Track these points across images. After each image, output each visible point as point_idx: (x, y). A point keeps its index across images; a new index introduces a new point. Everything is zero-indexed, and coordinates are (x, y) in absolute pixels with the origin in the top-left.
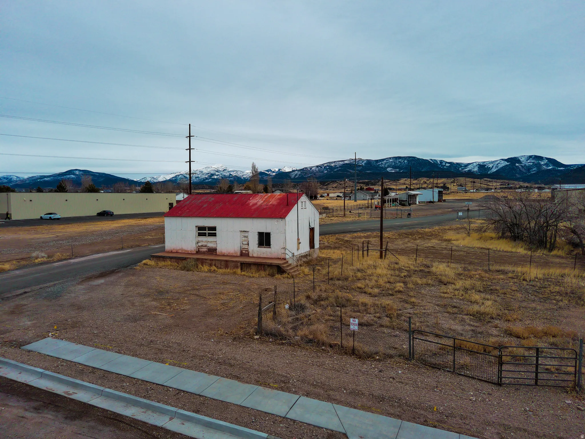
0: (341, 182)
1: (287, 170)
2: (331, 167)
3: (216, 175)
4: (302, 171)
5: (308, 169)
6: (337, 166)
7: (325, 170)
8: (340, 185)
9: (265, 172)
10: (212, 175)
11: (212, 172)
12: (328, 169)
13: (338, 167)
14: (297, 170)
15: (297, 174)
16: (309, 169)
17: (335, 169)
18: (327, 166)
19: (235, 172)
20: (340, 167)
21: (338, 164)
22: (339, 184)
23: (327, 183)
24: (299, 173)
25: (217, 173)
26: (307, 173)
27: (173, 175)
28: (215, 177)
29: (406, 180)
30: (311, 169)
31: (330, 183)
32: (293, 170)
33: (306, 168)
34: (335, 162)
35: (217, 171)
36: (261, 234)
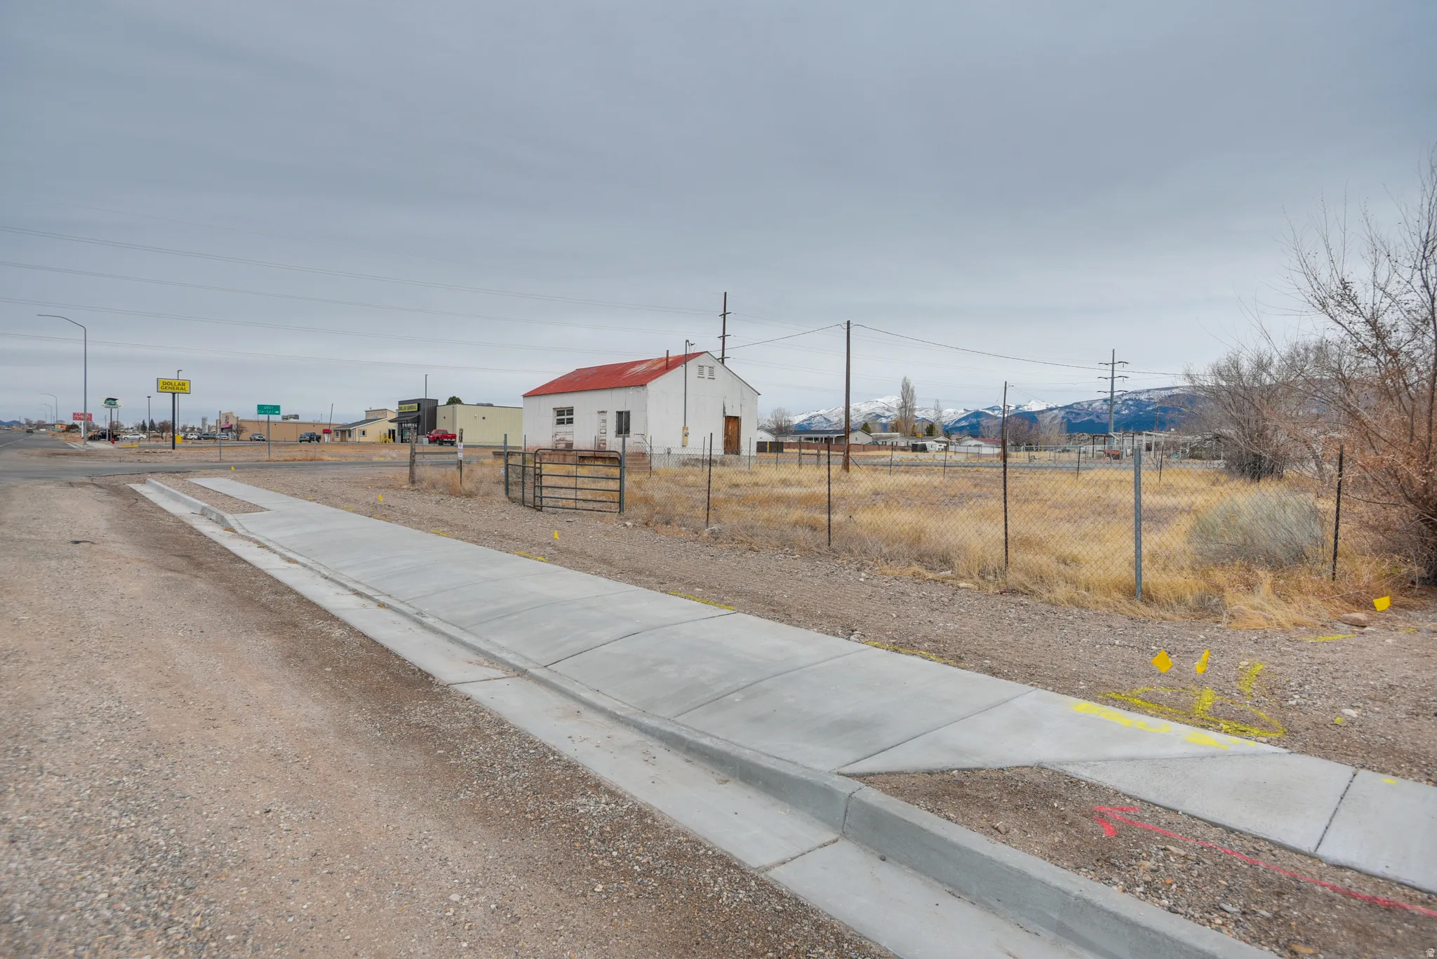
1: (1035, 407)
2: (1138, 403)
3: (885, 417)
4: (1068, 410)
5: (1082, 406)
6: (1152, 399)
7: (1124, 408)
9: (987, 411)
10: (879, 416)
11: (879, 411)
12: (1131, 405)
13: (1155, 403)
14: (1056, 408)
15: (1056, 416)
16: (1086, 407)
17: (1148, 406)
18: (1130, 399)
19: (923, 412)
20: (1161, 401)
21: (1155, 396)
24: (1063, 413)
25: (887, 414)
26: (1078, 414)
28: (884, 420)
30: (1090, 405)
32: (1049, 407)
33: (1078, 403)
34: (1148, 391)
35: (888, 410)
36: (620, 414)
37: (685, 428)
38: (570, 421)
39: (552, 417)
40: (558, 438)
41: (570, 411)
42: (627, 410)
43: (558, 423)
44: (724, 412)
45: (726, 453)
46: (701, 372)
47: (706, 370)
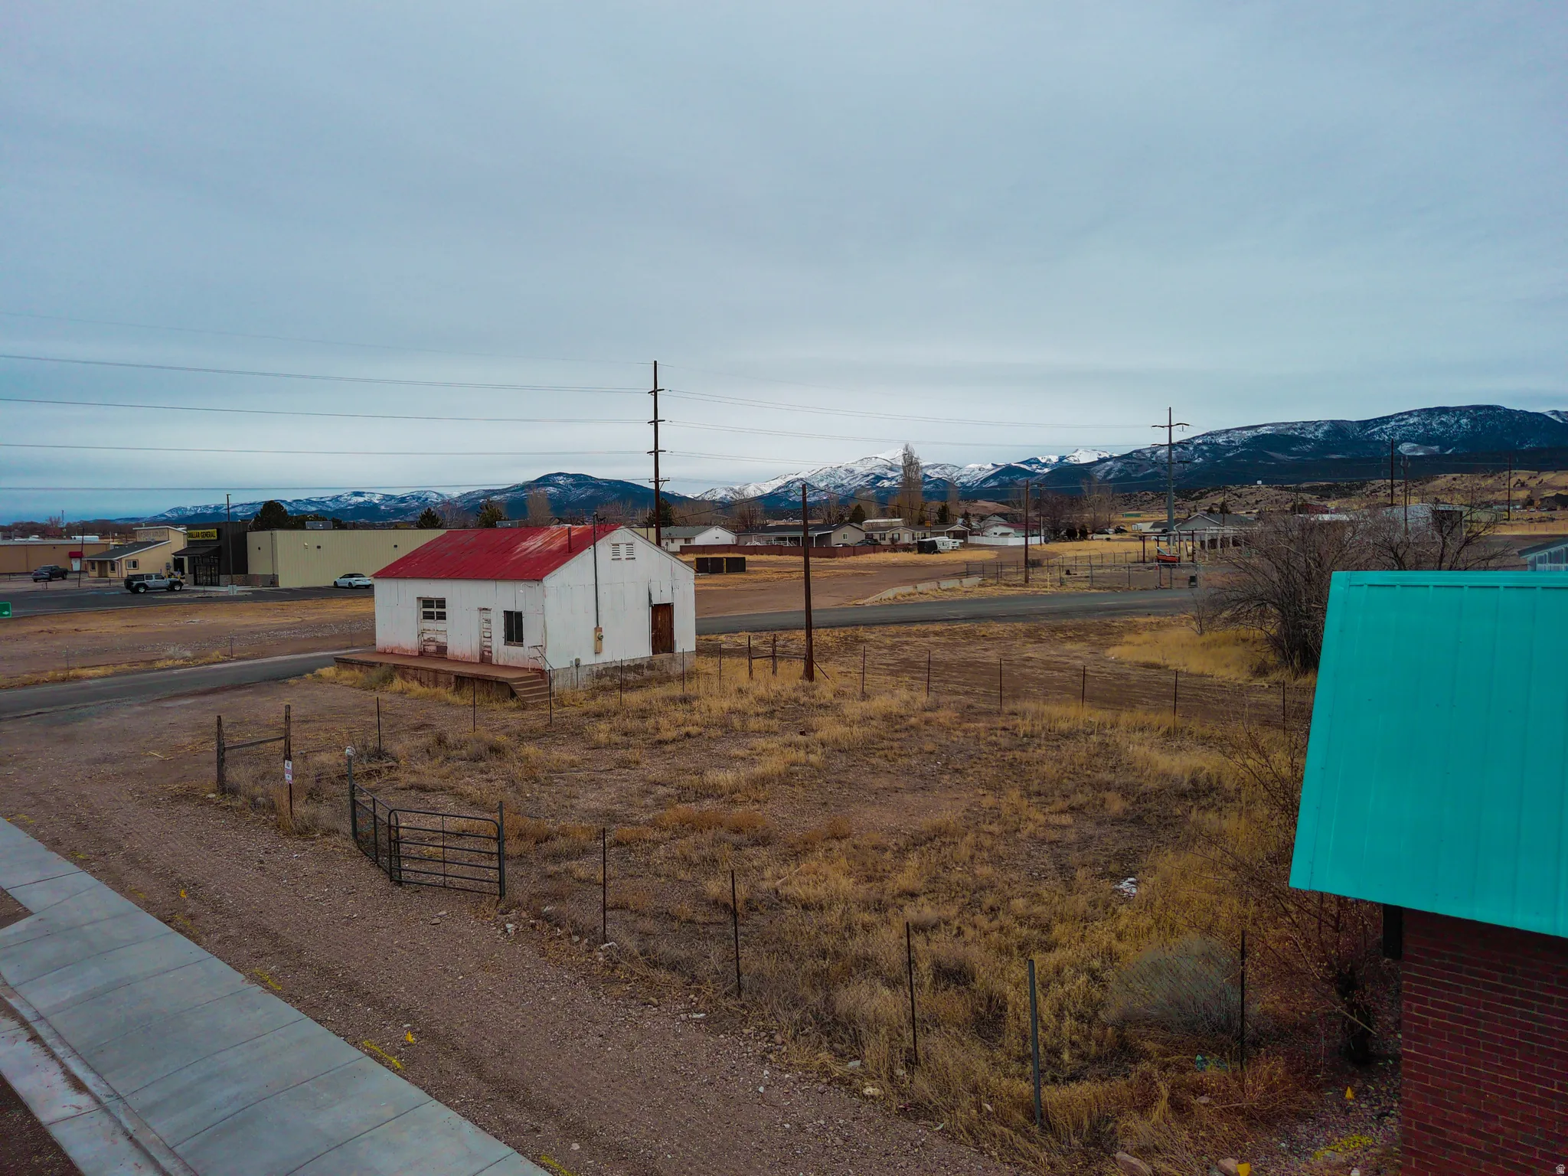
0: (1240, 491)
1: (1084, 458)
2: (1214, 447)
3: (888, 479)
4: (1126, 461)
5: (1144, 454)
6: (1233, 442)
7: (1196, 456)
8: (1240, 497)
9: (1022, 466)
10: (879, 478)
11: (878, 471)
12: (1207, 451)
13: (1237, 447)
14: (1111, 458)
15: (1111, 469)
16: (1149, 455)
17: (1228, 451)
18: (1204, 443)
19: (937, 470)
20: (1244, 445)
21: (1236, 438)
22: (1236, 494)
23: (1197, 494)
24: (1119, 464)
25: (890, 474)
26: (1140, 466)
27: (780, 483)
28: (886, 484)
29: (1454, 479)
30: (1154, 453)
31: (1209, 492)
32: (1101, 457)
33: (1139, 451)
34: (1227, 431)
35: (891, 469)
36: (508, 615)
37: (598, 629)
38: (442, 616)
39: (414, 611)
40: (426, 637)
41: (441, 603)
42: (518, 610)
43: (425, 618)
44: (650, 600)
45: (654, 652)
46: (616, 553)
47: (623, 549)
